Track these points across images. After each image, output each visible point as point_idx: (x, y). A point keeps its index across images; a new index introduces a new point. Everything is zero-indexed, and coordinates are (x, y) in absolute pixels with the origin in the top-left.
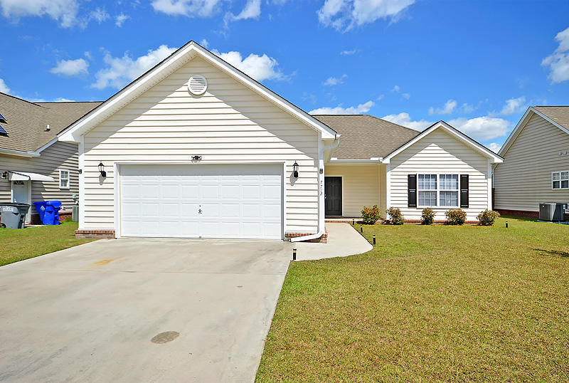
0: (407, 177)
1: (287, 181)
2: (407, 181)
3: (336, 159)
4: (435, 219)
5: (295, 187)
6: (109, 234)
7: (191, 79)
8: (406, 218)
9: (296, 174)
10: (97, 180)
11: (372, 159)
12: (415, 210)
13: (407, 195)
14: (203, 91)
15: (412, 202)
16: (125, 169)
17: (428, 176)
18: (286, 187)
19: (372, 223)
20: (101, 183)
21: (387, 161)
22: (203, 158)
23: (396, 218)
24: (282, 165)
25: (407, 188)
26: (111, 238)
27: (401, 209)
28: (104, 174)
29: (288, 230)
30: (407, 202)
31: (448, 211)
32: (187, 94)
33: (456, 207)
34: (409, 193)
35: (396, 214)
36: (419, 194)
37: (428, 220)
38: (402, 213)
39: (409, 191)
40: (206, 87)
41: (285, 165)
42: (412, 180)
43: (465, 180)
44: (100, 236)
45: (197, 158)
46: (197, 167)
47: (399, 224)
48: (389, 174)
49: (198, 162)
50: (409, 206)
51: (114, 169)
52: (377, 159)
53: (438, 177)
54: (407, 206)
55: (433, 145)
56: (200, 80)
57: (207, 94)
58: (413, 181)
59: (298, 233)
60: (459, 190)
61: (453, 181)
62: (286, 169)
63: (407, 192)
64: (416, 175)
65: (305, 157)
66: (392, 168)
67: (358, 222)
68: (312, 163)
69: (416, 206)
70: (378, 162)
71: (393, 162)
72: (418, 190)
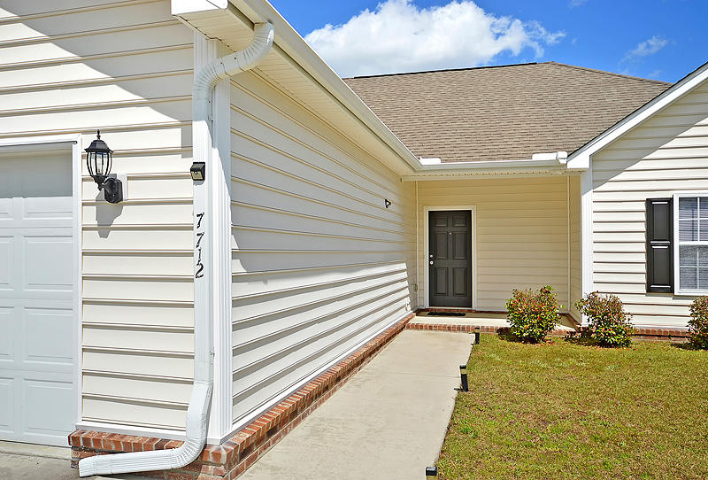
0: (643, 206)
2: (643, 217)
3: (436, 161)
5: (115, 241)
8: (638, 323)
9: (112, 190)
11: (536, 157)
12: (668, 300)
13: (643, 258)
15: (659, 279)
19: (532, 340)
21: (581, 161)
23: (608, 327)
25: (643, 237)
27: (623, 299)
30: (643, 279)
34: (650, 252)
35: (607, 312)
36: (681, 256)
38: (626, 309)
39: (649, 246)
42: (658, 214)
47: (615, 345)
48: (588, 200)
50: (650, 291)
52: (551, 157)
54: (643, 289)
58: (660, 216)
63: (643, 248)
64: (670, 201)
65: (149, 115)
66: (597, 183)
67: (502, 332)
68: (173, 138)
69: (672, 290)
70: (555, 165)
71: (601, 166)
72: (677, 243)
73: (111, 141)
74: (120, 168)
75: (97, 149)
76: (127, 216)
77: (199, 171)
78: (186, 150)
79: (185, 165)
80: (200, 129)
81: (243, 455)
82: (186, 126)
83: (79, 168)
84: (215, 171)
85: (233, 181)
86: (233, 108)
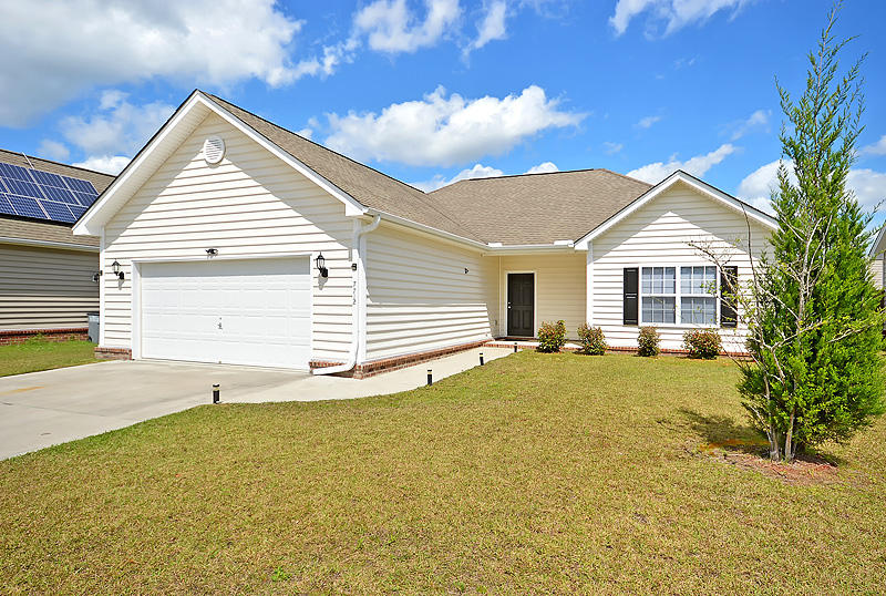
0: (622, 273)
1: (315, 282)
2: (622, 279)
3: (499, 245)
4: (662, 345)
5: (325, 291)
6: (124, 354)
7: (207, 142)
8: (611, 343)
9: (324, 272)
10: (116, 284)
11: (557, 243)
12: (633, 329)
13: (622, 304)
14: (219, 159)
15: (630, 317)
16: (149, 268)
17: (659, 270)
18: (313, 291)
19: (549, 351)
20: (119, 288)
21: (583, 246)
22: (220, 251)
23: (592, 344)
24: (308, 257)
25: (622, 291)
26: (126, 359)
27: (603, 328)
28: (122, 276)
29: (315, 356)
30: (621, 316)
31: (687, 331)
32: (203, 164)
33: (713, 326)
34: (626, 300)
36: (643, 303)
37: (647, 349)
38: (605, 335)
39: (625, 297)
40: (223, 152)
41: (312, 258)
42: (631, 277)
44: (116, 356)
45: (211, 251)
46: (212, 264)
47: (593, 354)
48: (591, 268)
49: (214, 258)
50: (625, 324)
51: (131, 269)
52: (564, 243)
53: (678, 271)
54: (620, 322)
55: (670, 214)
56: (216, 143)
57: (225, 161)
58: (632, 279)
59: (322, 361)
60: (718, 295)
61: (707, 279)
63: (622, 298)
64: (637, 269)
65: (337, 246)
66: (595, 258)
67: (539, 349)
68: (345, 254)
69: (637, 324)
70: (567, 247)
71: (598, 247)
72: (641, 295)
73: (325, 255)
74: (327, 265)
75: (320, 258)
76: (330, 282)
77: (355, 266)
78: (350, 259)
79: (350, 264)
80: (355, 252)
81: (370, 371)
82: (350, 250)
83: (313, 264)
84: (360, 266)
85: (367, 269)
86: (367, 242)
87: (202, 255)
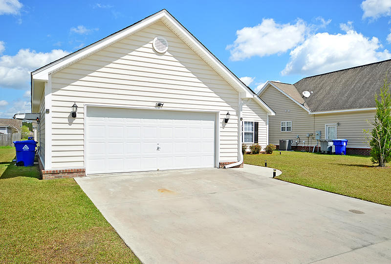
1: (220, 125)
5: (225, 129)
6: (81, 172)
7: (156, 39)
10: (66, 121)
14: (164, 51)
16: (95, 111)
18: (220, 129)
20: (70, 124)
22: (164, 104)
24: (217, 113)
26: (81, 176)
28: (74, 115)
29: (221, 160)
32: (151, 51)
33: (252, 143)
40: (167, 48)
41: (220, 113)
43: (256, 124)
45: (159, 105)
46: (159, 112)
49: (162, 109)
51: (85, 110)
53: (244, 123)
56: (163, 41)
57: (167, 53)
59: (225, 161)
60: (254, 132)
61: (251, 126)
62: (220, 117)
75: (228, 114)
82: (237, 112)
87: (152, 106)
